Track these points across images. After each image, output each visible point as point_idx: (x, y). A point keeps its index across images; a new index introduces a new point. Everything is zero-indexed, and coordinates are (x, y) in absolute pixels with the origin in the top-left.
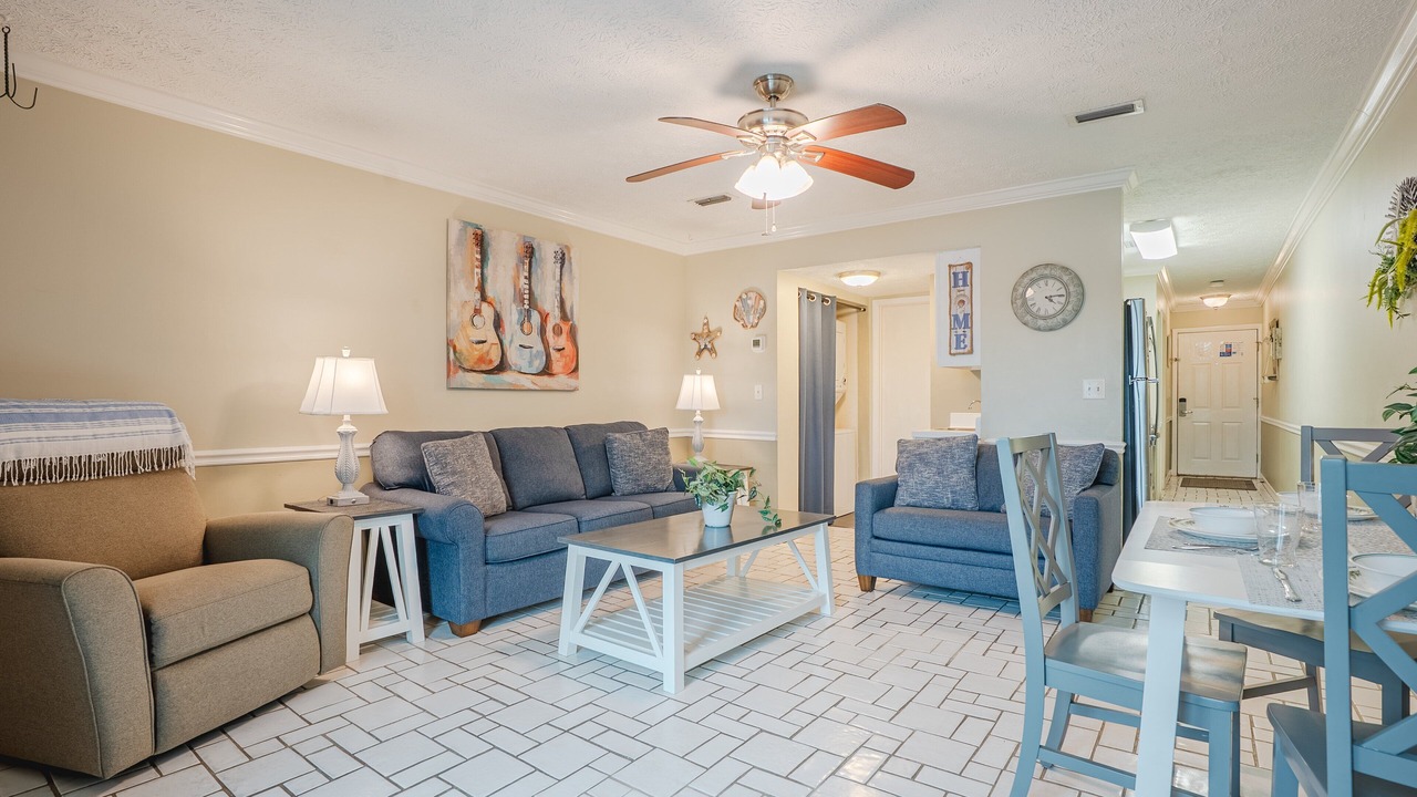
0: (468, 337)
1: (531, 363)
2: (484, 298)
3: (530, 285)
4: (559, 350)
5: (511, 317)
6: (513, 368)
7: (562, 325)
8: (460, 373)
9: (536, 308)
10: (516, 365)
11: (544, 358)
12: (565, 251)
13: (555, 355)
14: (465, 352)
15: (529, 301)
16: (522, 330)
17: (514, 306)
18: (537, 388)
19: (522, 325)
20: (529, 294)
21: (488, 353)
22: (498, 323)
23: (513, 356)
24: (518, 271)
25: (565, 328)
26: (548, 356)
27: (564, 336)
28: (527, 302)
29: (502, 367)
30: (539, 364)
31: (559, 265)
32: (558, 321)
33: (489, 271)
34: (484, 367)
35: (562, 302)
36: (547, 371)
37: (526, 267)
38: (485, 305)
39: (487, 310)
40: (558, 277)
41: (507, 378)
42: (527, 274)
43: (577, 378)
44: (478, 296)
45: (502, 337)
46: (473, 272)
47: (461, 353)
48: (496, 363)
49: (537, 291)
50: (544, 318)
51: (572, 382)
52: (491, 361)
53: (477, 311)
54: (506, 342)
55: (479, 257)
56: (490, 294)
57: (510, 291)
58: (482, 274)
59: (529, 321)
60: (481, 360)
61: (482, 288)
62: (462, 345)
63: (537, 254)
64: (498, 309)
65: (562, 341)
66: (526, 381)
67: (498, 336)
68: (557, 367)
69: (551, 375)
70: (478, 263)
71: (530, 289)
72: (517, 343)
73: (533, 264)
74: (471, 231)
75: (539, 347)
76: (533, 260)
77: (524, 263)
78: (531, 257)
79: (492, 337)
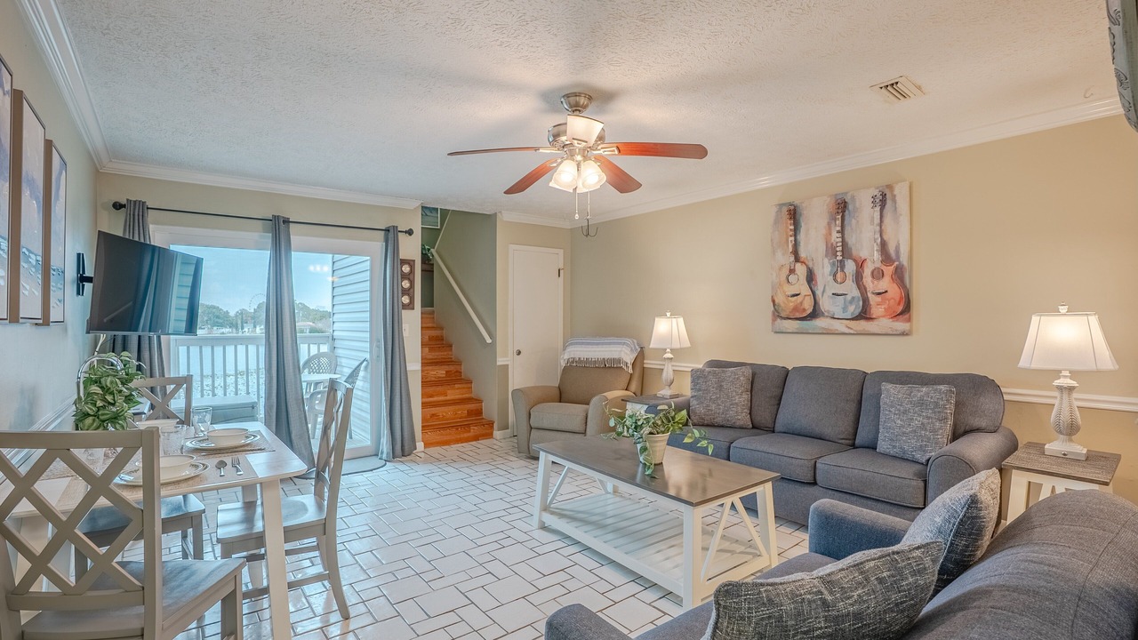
0: (784, 292)
1: (845, 309)
2: (797, 259)
3: (843, 237)
4: (879, 294)
5: (824, 270)
6: (826, 314)
7: (884, 268)
8: (779, 320)
9: (850, 257)
10: (828, 312)
11: (861, 303)
12: (887, 192)
13: (873, 299)
14: (782, 305)
15: (842, 252)
16: (835, 280)
17: (826, 260)
18: (852, 332)
19: (835, 275)
20: (842, 245)
21: (801, 303)
22: (810, 278)
23: (826, 304)
24: (830, 229)
25: (889, 270)
26: (866, 301)
27: (887, 279)
28: (839, 254)
29: (815, 314)
30: (854, 309)
31: (878, 209)
32: (878, 264)
33: (802, 237)
34: (798, 315)
35: (883, 246)
36: (864, 315)
37: (839, 222)
38: (798, 265)
39: (801, 270)
40: (877, 220)
41: (820, 323)
42: (839, 228)
43: (909, 320)
44: (792, 259)
45: (815, 289)
46: (787, 240)
47: (779, 305)
48: (810, 311)
49: (851, 240)
50: (860, 265)
51: (900, 326)
52: (804, 310)
53: (792, 271)
54: (819, 293)
55: (792, 227)
56: (803, 254)
57: (822, 248)
58: (795, 240)
59: (842, 270)
60: (795, 309)
61: (796, 253)
62: (780, 299)
63: (850, 207)
64: (811, 266)
65: (885, 284)
66: (840, 326)
67: (811, 288)
68: (877, 310)
69: (871, 319)
70: (791, 233)
71: (843, 241)
72: (829, 292)
73: (847, 217)
74: (785, 209)
75: (856, 293)
76: (847, 212)
77: (835, 220)
78: (843, 212)
79: (805, 290)
